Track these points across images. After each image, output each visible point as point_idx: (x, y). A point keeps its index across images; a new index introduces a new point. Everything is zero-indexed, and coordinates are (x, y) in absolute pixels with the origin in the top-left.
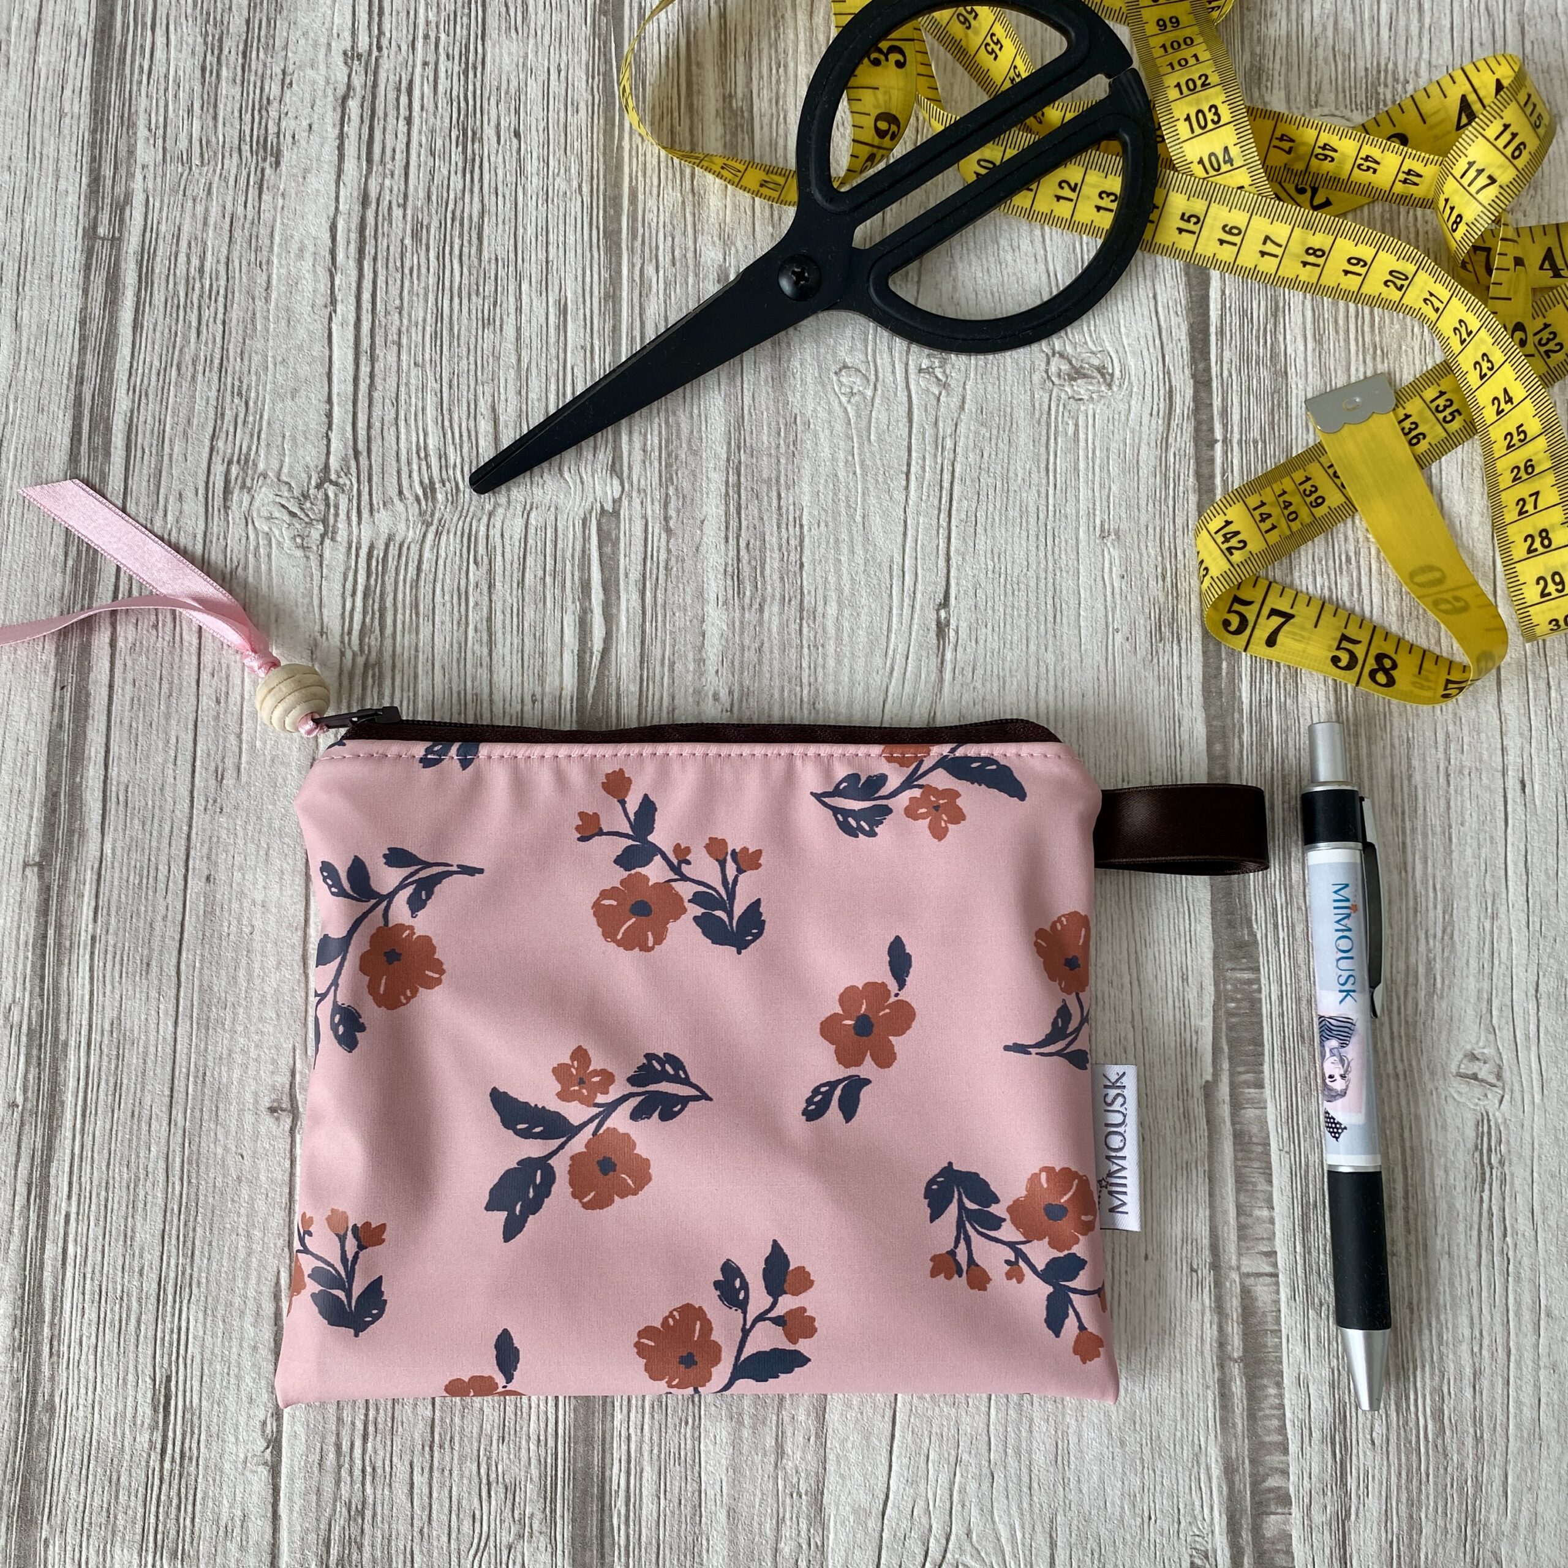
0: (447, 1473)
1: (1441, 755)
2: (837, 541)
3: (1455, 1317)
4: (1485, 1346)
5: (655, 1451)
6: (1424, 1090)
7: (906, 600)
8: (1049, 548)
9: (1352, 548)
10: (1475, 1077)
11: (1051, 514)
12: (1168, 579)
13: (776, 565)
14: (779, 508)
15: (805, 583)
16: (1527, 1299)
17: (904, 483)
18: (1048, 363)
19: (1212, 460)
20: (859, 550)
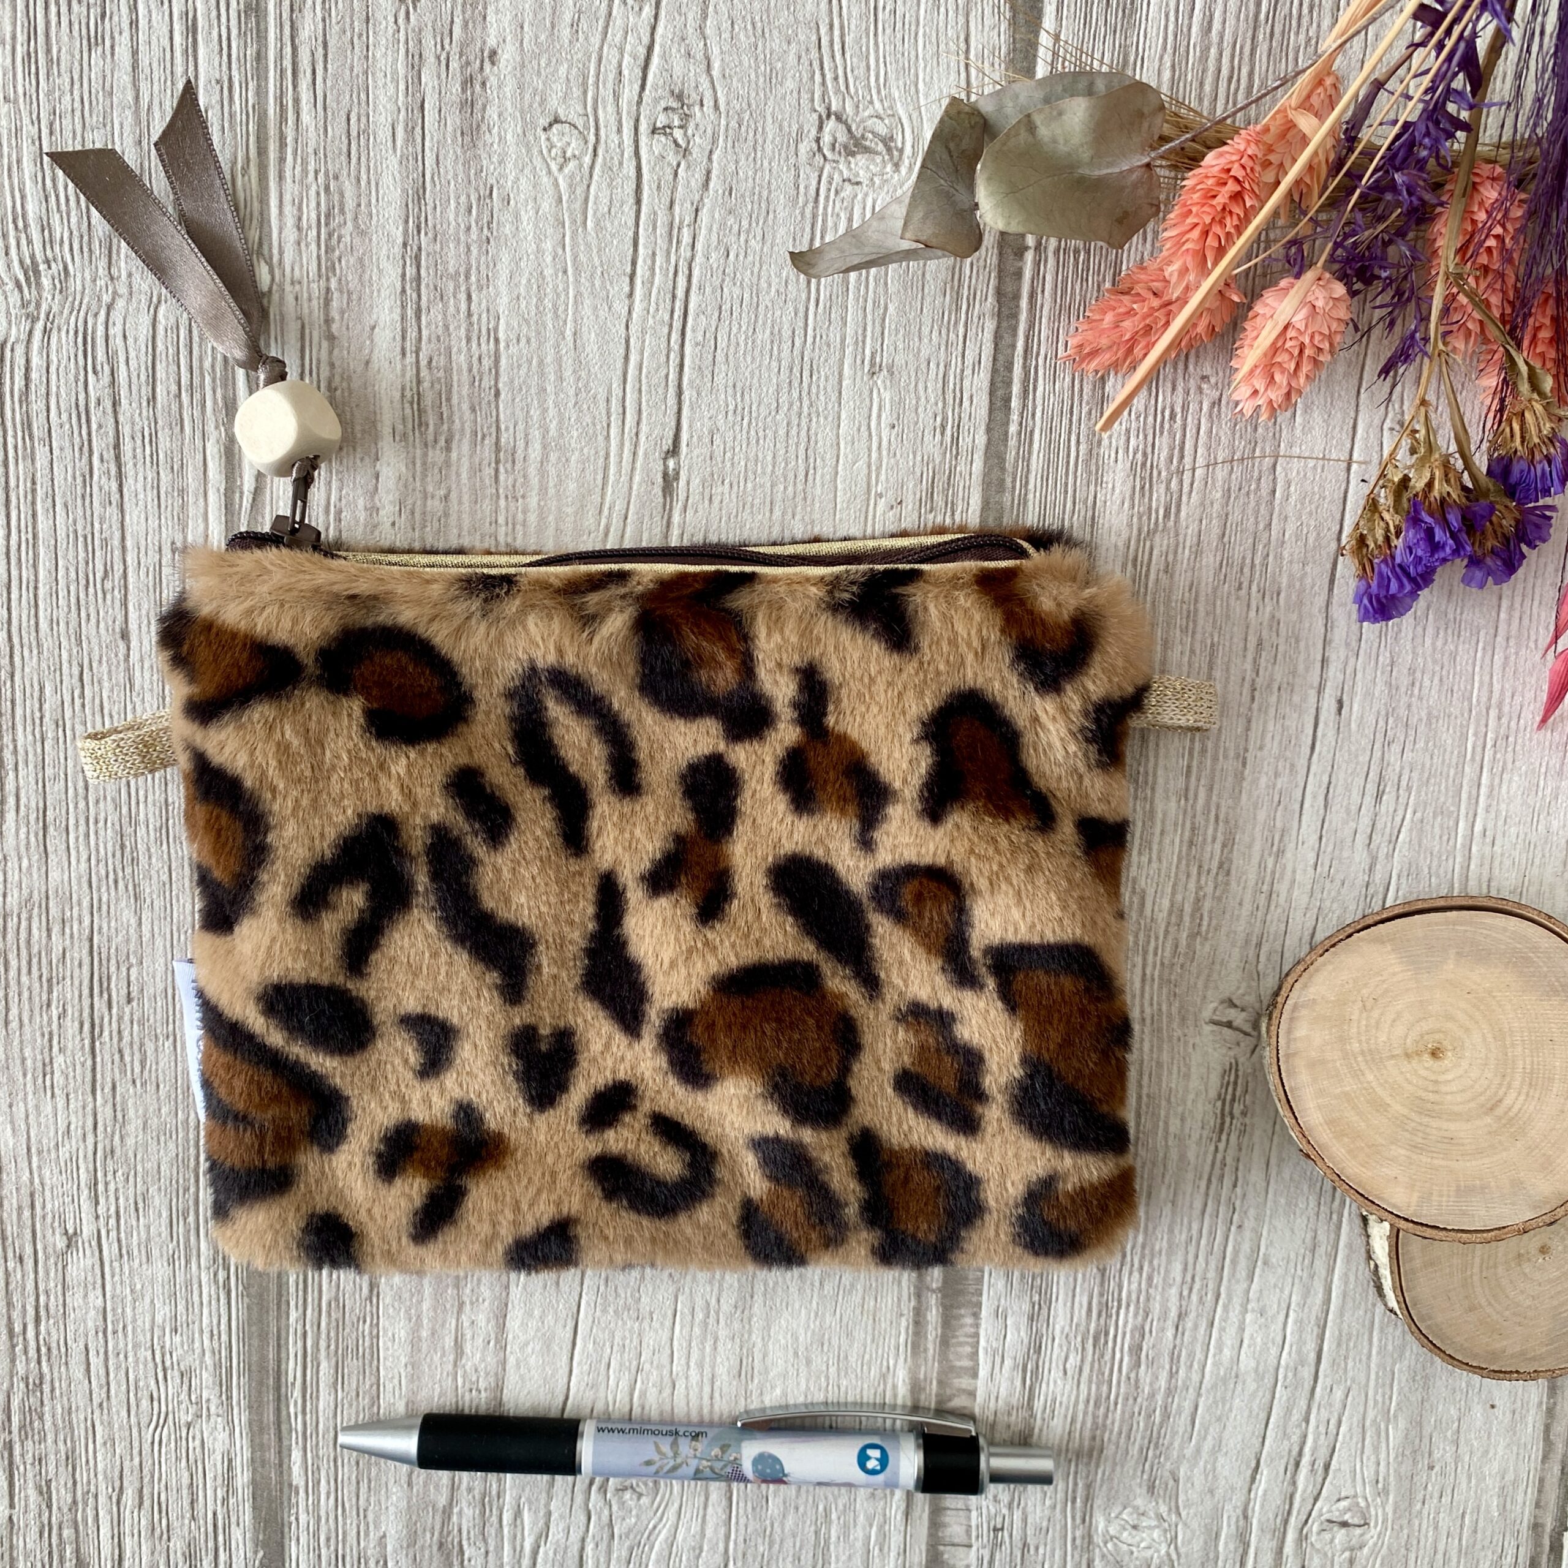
0: (122, 1356)
1: (1248, 666)
2: (541, 363)
3: (1169, 1262)
4: (1195, 1290)
5: (333, 1347)
6: (1170, 1038)
7: (627, 444)
8: (805, 385)
9: (1180, 402)
10: (1229, 1025)
11: (810, 340)
12: (948, 432)
13: (465, 391)
14: (469, 315)
15: (502, 416)
16: (1246, 1247)
17: (627, 289)
18: (820, 128)
19: (1019, 274)
20: (568, 374)
